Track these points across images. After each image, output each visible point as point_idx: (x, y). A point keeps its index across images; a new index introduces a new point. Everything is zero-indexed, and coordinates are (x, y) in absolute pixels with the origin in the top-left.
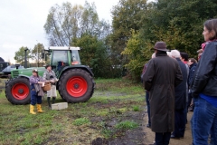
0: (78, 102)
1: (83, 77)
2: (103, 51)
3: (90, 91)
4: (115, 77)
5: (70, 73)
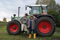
0: (45, 36)
1: (49, 21)
2: (58, 15)
3: (53, 30)
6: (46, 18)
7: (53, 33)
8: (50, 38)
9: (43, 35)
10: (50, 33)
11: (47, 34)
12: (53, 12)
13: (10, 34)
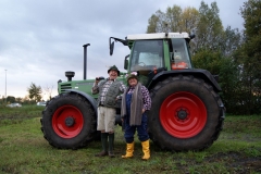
0: (186, 150)
1: (197, 94)
2: (231, 71)
3: (213, 125)
4: (252, 113)
5: (167, 85)
6: (186, 81)
7: (215, 136)
8: (203, 155)
9: (177, 144)
10: (202, 138)
11: (194, 142)
12: (211, 60)
13: (55, 144)
